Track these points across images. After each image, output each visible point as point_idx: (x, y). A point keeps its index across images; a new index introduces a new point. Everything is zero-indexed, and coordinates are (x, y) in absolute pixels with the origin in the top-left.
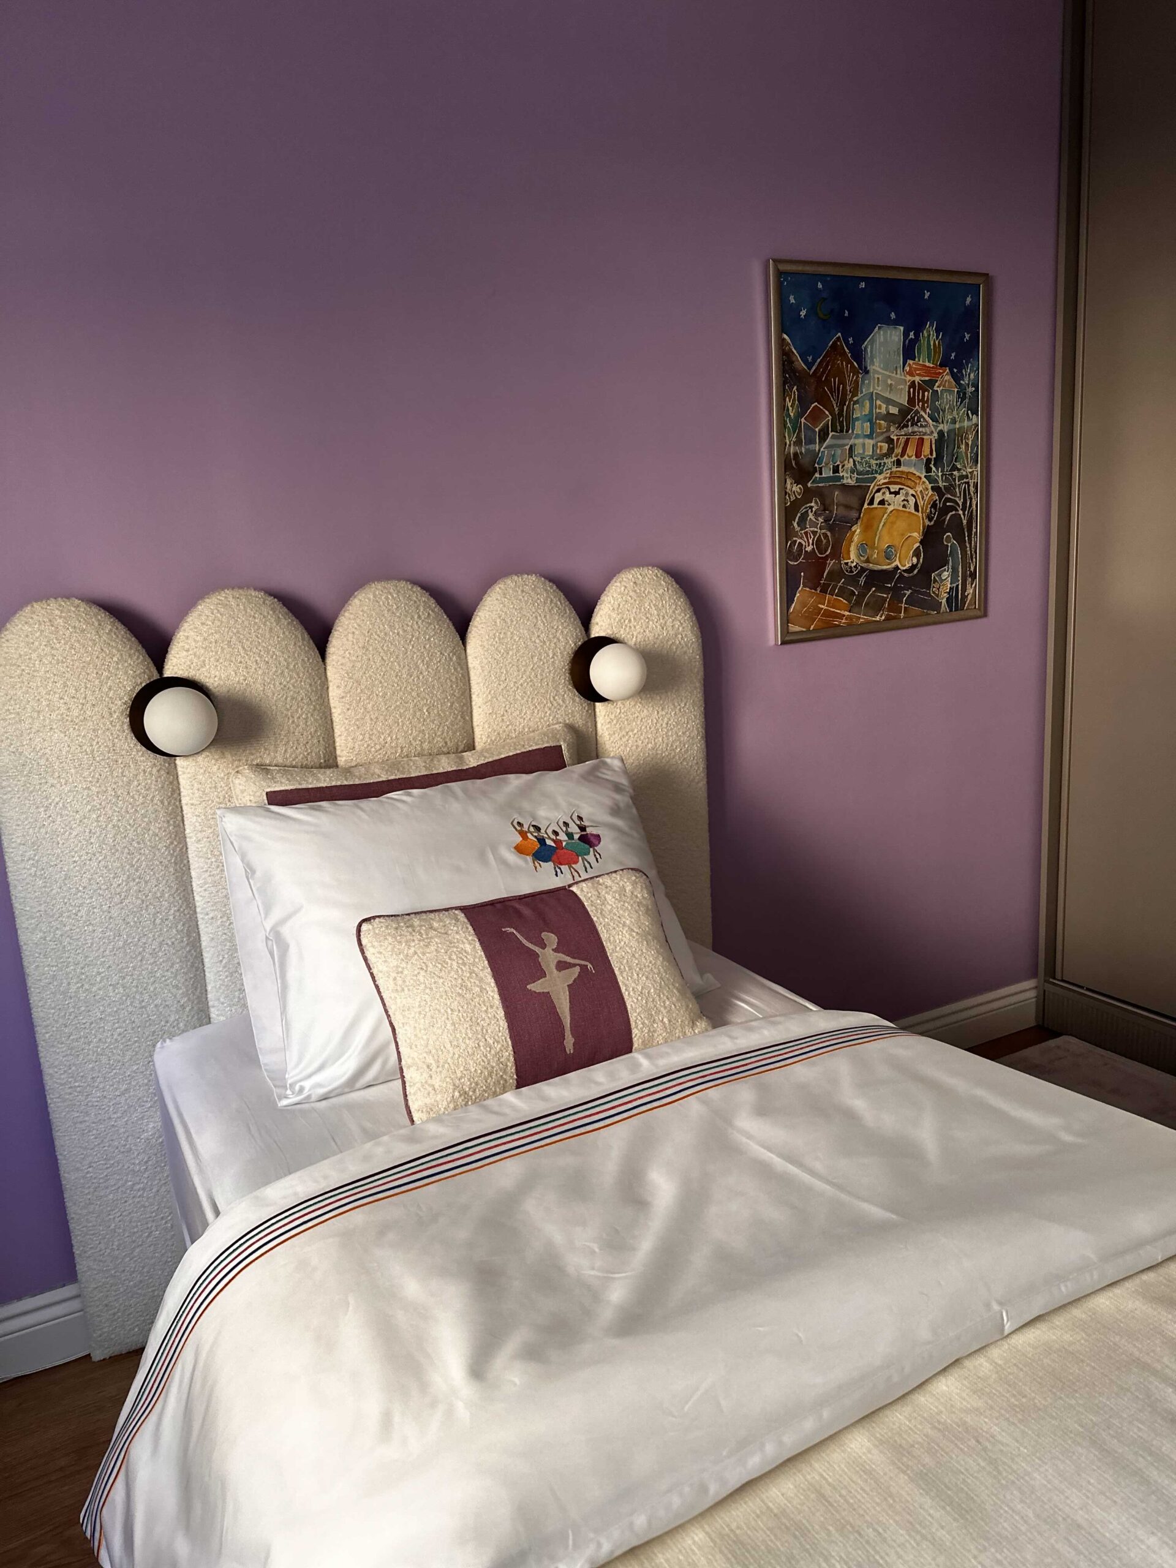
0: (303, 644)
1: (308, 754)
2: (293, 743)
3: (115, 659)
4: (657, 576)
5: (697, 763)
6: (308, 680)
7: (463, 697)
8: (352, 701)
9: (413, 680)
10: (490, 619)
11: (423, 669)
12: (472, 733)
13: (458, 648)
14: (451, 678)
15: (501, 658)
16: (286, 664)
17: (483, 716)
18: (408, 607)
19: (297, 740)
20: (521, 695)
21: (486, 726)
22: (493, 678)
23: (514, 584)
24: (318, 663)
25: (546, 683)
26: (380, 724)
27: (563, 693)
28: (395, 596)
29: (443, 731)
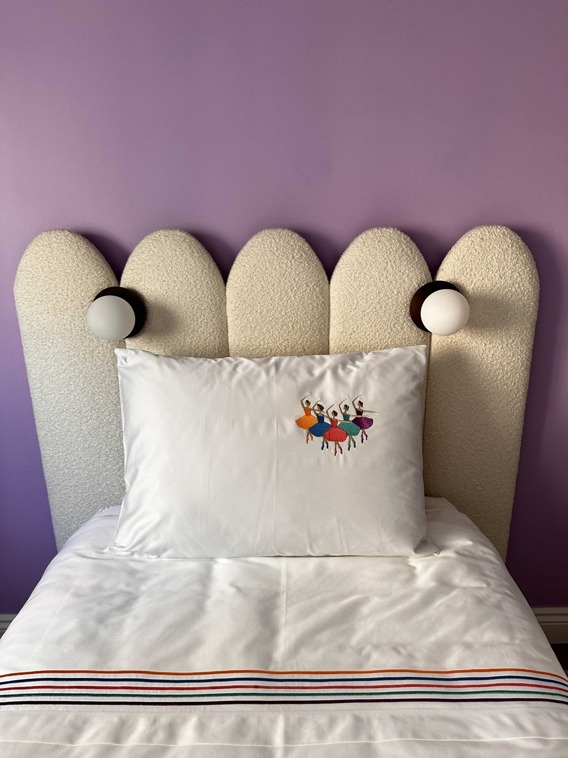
0: (210, 271)
1: (207, 346)
2: (197, 338)
3: (86, 272)
4: (504, 234)
5: (518, 388)
6: (210, 297)
7: (321, 318)
8: (240, 313)
9: (283, 303)
10: (350, 262)
11: (292, 295)
12: (327, 344)
13: (322, 282)
14: (313, 304)
15: (354, 292)
16: (194, 284)
17: (336, 333)
18: (285, 249)
19: (199, 336)
20: (367, 321)
21: (338, 340)
22: (346, 307)
23: (374, 235)
24: (219, 285)
25: (388, 314)
26: (257, 332)
27: (403, 322)
28: (277, 240)
29: (303, 341)
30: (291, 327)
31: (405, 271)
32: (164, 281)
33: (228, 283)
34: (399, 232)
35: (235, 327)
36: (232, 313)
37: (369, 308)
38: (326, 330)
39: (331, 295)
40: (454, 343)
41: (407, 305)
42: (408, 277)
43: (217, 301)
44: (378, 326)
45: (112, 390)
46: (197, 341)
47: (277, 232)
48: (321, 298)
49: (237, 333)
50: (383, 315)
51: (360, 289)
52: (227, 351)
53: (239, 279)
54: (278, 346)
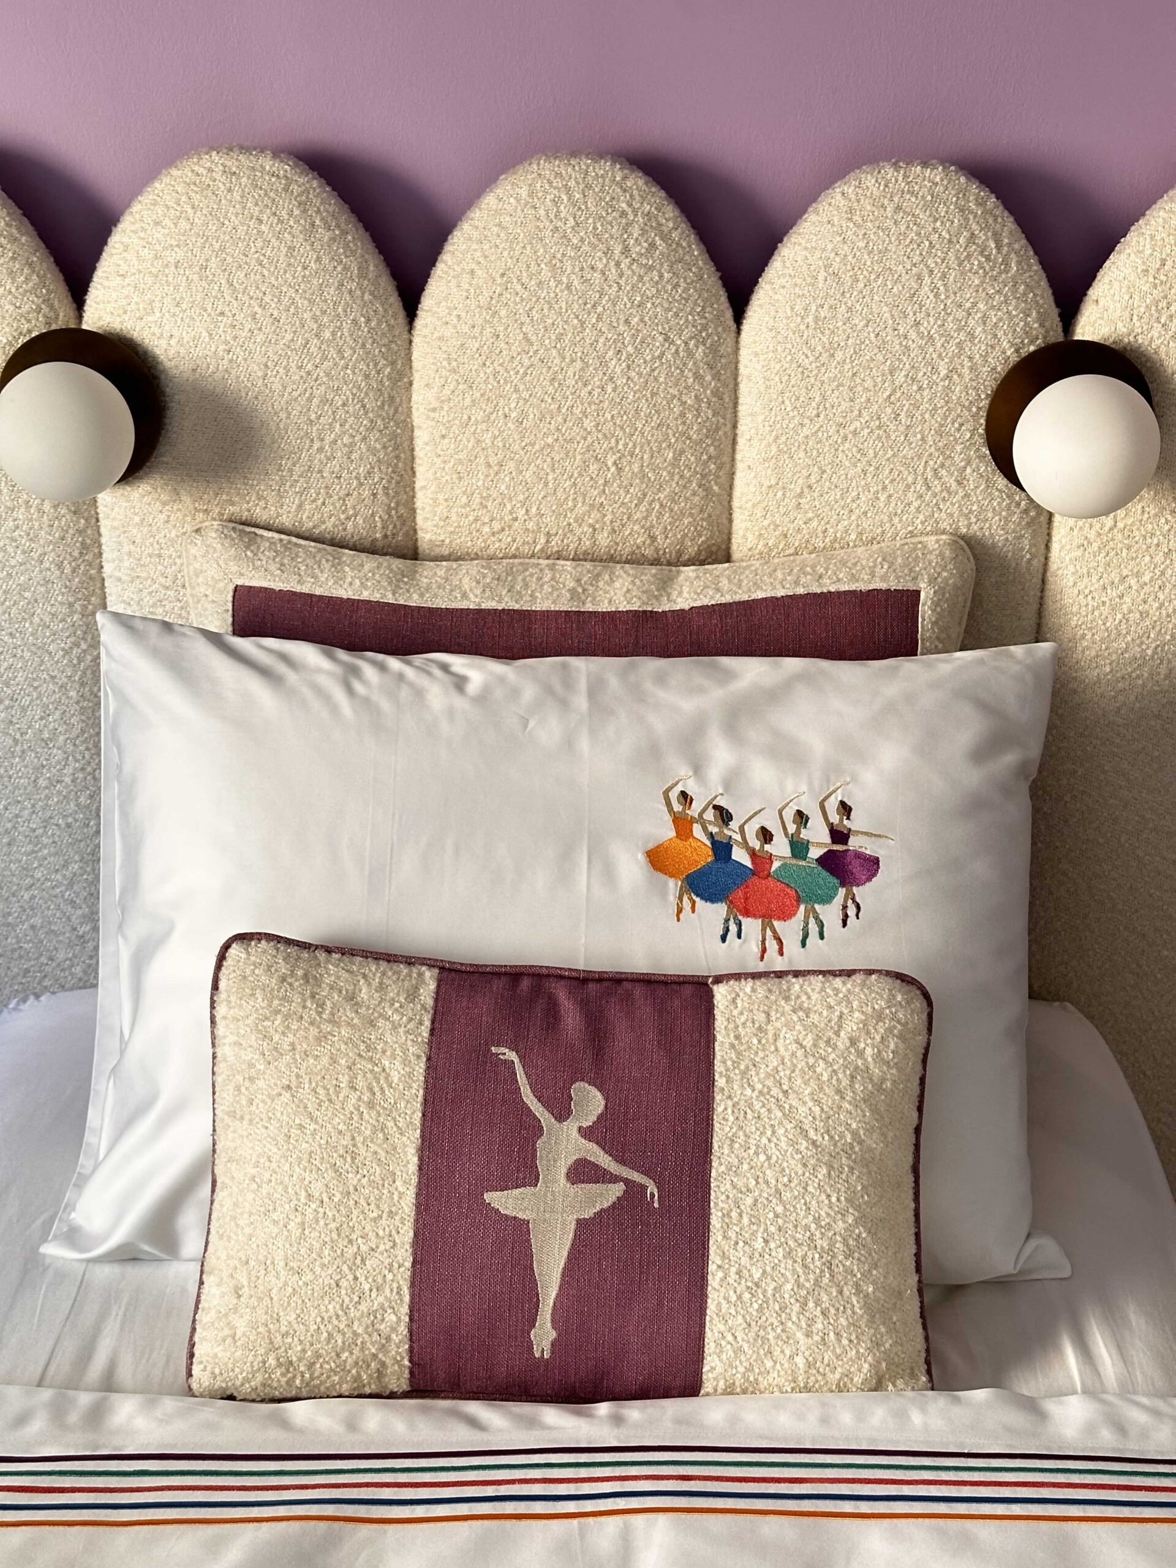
0: (360, 286)
1: (348, 518)
2: (318, 494)
6: (362, 366)
7: (709, 441)
8: (454, 419)
9: (590, 393)
10: (805, 267)
11: (618, 370)
12: (725, 521)
13: (716, 329)
14: (684, 398)
15: (814, 365)
16: (315, 326)
17: (753, 489)
18: (602, 225)
19: (326, 487)
20: (850, 455)
21: (759, 513)
22: (788, 409)
23: (882, 188)
24: (391, 328)
25: (919, 436)
26: (507, 479)
27: (963, 464)
28: (577, 196)
29: (649, 512)
30: (613, 469)
31: (974, 304)
32: (222, 314)
33: (419, 323)
34: (963, 180)
35: (438, 461)
36: (428, 417)
37: (860, 415)
38: (723, 479)
39: (743, 370)
40: (1122, 531)
41: (979, 409)
42: (985, 323)
43: (385, 379)
44: (887, 472)
45: (53, 641)
46: (319, 502)
47: (577, 168)
48: (708, 378)
49: (444, 480)
50: (902, 438)
51: (832, 355)
52: (412, 532)
53: (455, 313)
54: (569, 524)
